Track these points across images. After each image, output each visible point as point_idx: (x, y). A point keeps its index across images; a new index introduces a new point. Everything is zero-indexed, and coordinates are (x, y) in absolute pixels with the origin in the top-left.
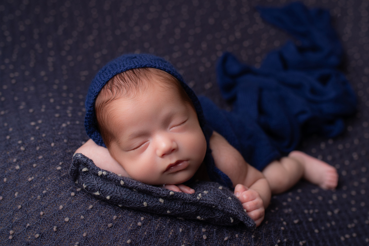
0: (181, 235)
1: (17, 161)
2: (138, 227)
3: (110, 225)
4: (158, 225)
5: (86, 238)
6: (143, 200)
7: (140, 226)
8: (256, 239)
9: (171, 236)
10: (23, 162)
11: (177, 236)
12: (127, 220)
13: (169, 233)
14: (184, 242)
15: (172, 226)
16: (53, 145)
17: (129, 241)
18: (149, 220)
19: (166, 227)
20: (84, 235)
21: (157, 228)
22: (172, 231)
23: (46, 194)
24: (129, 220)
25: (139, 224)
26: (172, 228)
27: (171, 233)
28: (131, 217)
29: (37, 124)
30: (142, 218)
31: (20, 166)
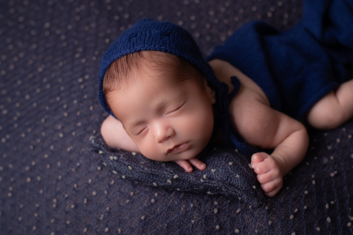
0: (191, 210)
1: (62, 128)
2: (151, 203)
3: (128, 201)
4: (171, 201)
5: (109, 212)
6: (153, 181)
7: (154, 203)
8: (269, 211)
9: (182, 212)
10: (67, 130)
11: (187, 212)
12: (142, 197)
13: (180, 209)
14: (195, 217)
15: (184, 201)
16: (91, 108)
17: (143, 218)
18: (163, 196)
19: (178, 202)
20: (108, 209)
21: (169, 204)
22: (184, 206)
23: (79, 167)
24: (144, 197)
25: (153, 201)
26: (184, 204)
27: (182, 209)
28: (146, 192)
29: (85, 81)
30: (156, 194)
31: (63, 133)
